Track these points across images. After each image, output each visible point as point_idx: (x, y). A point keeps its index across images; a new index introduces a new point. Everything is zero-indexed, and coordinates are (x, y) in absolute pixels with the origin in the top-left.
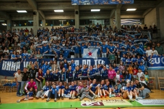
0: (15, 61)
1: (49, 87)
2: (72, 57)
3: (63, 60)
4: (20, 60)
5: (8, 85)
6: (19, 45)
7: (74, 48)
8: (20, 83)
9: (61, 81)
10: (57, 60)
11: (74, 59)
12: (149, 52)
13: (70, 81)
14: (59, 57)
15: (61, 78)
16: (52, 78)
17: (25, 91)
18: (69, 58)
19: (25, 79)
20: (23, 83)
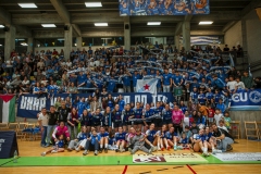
0: (39, 96)
1: (87, 134)
2: (120, 91)
3: (107, 95)
4: (46, 95)
5: (28, 130)
6: (44, 73)
7: (123, 79)
8: (46, 128)
9: (104, 125)
10: (98, 95)
11: (123, 94)
12: (232, 84)
13: (117, 125)
14: (101, 91)
15: (104, 121)
16: (91, 121)
17: (53, 140)
18: (115, 93)
19: (52, 122)
20: (49, 128)
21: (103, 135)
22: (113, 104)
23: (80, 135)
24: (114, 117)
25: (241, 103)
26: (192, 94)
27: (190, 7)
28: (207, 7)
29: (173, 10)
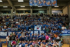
0: (5, 32)
1: (21, 43)
2: (30, 30)
3: (26, 31)
4: (7, 31)
5: (2, 42)
9: (26, 40)
10: (23, 31)
11: (31, 31)
12: (63, 28)
14: (24, 30)
18: (28, 30)
21: (26, 43)
22: (28, 34)
23: (19, 43)
24: (29, 38)
25: (65, 33)
26: (51, 31)
27: (51, 4)
28: (56, 4)
29: (46, 4)
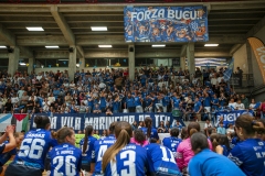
2: (125, 111)
11: (128, 114)
27: (190, 34)
28: (207, 35)
29: (175, 37)
